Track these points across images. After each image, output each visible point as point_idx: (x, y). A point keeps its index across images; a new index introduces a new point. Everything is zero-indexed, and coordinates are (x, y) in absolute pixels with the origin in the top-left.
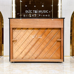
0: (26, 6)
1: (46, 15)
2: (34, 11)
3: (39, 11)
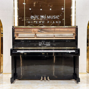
1: (57, 22)
2: (41, 16)
3: (48, 16)
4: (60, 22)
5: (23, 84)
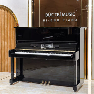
1: (72, 20)
4: (76, 20)
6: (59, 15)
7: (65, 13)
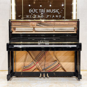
0: (29, 5)
1: (57, 16)
2: (40, 10)
3: (47, 10)
4: (60, 16)
5: (21, 81)
6: (44, 11)
7: (49, 10)
